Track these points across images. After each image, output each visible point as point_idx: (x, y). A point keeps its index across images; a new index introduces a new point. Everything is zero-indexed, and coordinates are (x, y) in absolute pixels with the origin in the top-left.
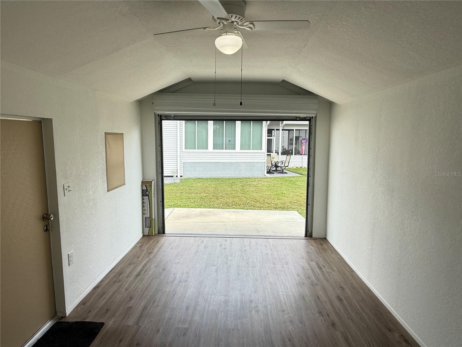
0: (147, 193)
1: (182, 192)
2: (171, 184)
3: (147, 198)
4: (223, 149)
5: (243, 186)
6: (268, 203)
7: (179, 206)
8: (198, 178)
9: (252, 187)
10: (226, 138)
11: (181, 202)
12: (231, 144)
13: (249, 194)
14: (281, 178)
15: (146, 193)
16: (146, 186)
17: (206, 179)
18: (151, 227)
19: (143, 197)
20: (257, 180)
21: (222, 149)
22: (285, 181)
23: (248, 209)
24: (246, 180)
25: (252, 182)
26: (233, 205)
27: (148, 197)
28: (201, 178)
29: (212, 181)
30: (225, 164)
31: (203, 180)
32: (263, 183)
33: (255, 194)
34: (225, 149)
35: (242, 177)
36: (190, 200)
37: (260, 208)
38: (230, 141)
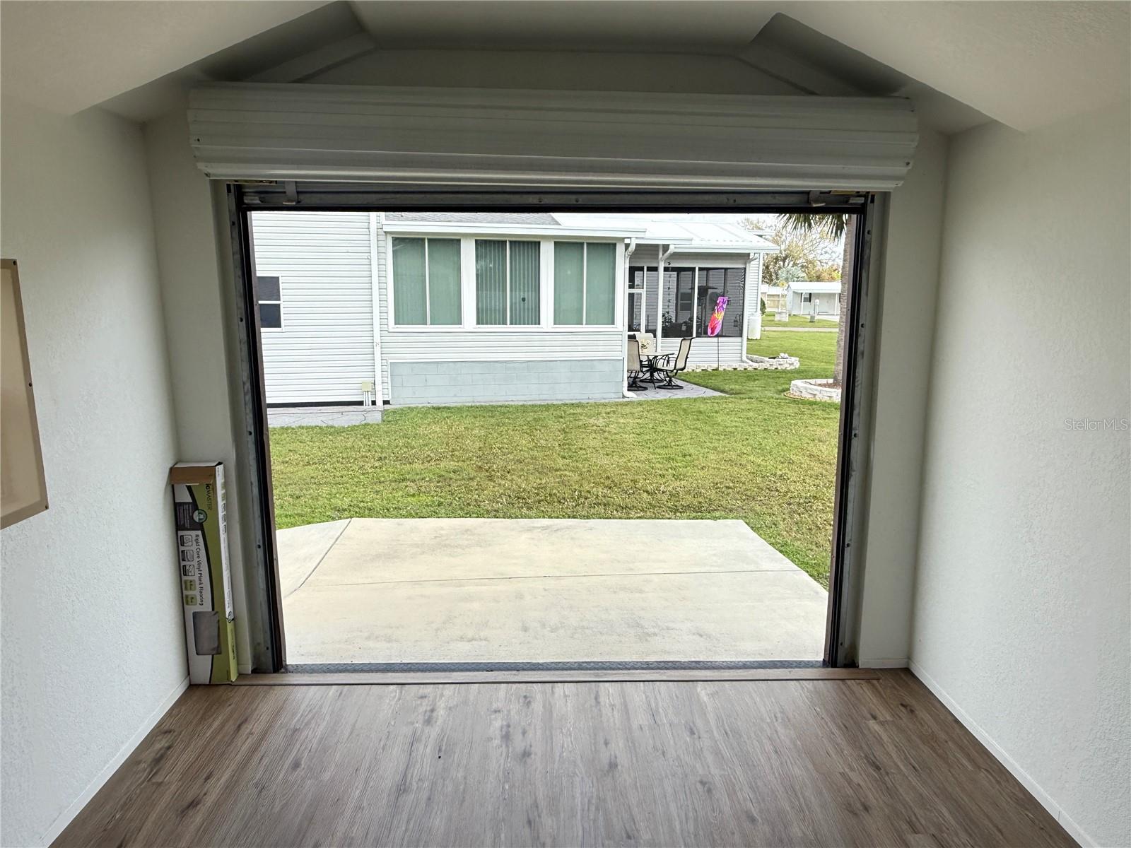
0: (196, 517)
1: (384, 455)
2: (353, 428)
3: (197, 536)
4: (505, 323)
5: (566, 432)
6: (647, 492)
7: (367, 512)
8: (434, 408)
9: (594, 435)
10: (514, 293)
11: (377, 492)
12: (528, 309)
13: (585, 459)
14: (670, 404)
15: (192, 518)
16: (189, 488)
17: (458, 409)
18: (219, 653)
19: (181, 533)
20: (604, 411)
21: (503, 324)
22: (682, 413)
23: (588, 518)
24: (572, 411)
25: (590, 417)
26: (539, 501)
27: (199, 533)
28: (444, 408)
29: (475, 417)
30: (511, 365)
31: (450, 414)
32: (622, 421)
33: (605, 461)
34: (511, 324)
35: (560, 403)
36: (407, 486)
37: (625, 511)
38: (524, 300)
